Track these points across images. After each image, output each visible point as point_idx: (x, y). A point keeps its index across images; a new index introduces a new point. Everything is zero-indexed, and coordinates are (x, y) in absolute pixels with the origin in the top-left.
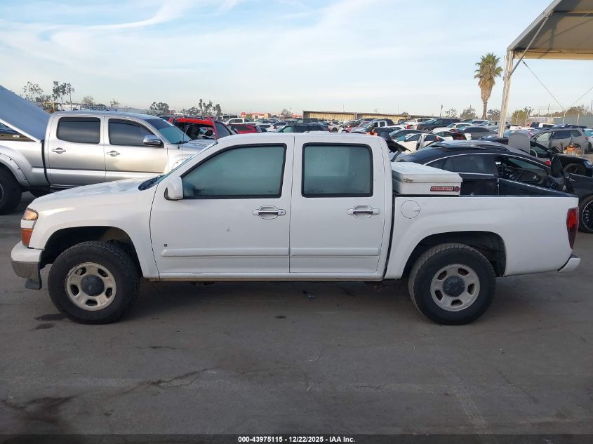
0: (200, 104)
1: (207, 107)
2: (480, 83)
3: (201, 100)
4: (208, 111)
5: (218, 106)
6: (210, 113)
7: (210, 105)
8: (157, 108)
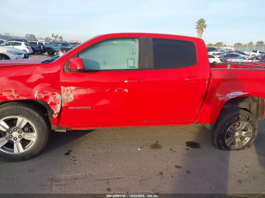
0: (52, 36)
1: (56, 37)
2: (197, 31)
3: (53, 34)
4: (56, 39)
5: (61, 37)
6: (57, 40)
7: (57, 36)
8: (29, 37)
